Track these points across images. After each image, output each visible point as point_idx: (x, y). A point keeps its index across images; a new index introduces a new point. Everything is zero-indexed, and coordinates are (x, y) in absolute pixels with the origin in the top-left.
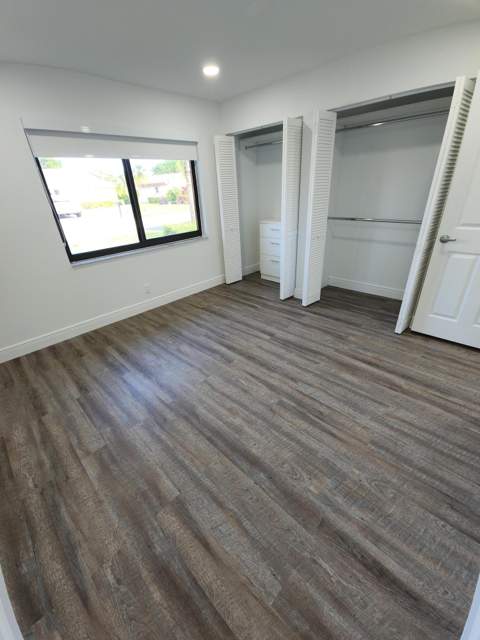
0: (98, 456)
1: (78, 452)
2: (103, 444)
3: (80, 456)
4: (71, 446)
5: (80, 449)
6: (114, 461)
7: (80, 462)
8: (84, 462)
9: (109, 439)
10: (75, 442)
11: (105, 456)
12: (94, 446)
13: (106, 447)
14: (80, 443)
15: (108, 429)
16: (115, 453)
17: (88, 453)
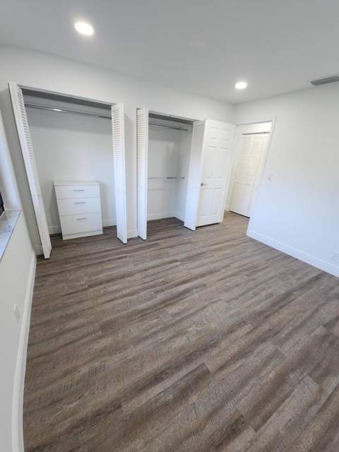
0: (320, 380)
1: (324, 399)
2: (308, 377)
3: (326, 398)
4: (320, 411)
5: (320, 400)
6: (318, 365)
7: (330, 396)
8: (329, 391)
9: (302, 374)
10: (315, 409)
11: (318, 373)
12: (314, 386)
13: (310, 375)
14: (315, 402)
15: (292, 376)
16: (312, 366)
17: (321, 391)
